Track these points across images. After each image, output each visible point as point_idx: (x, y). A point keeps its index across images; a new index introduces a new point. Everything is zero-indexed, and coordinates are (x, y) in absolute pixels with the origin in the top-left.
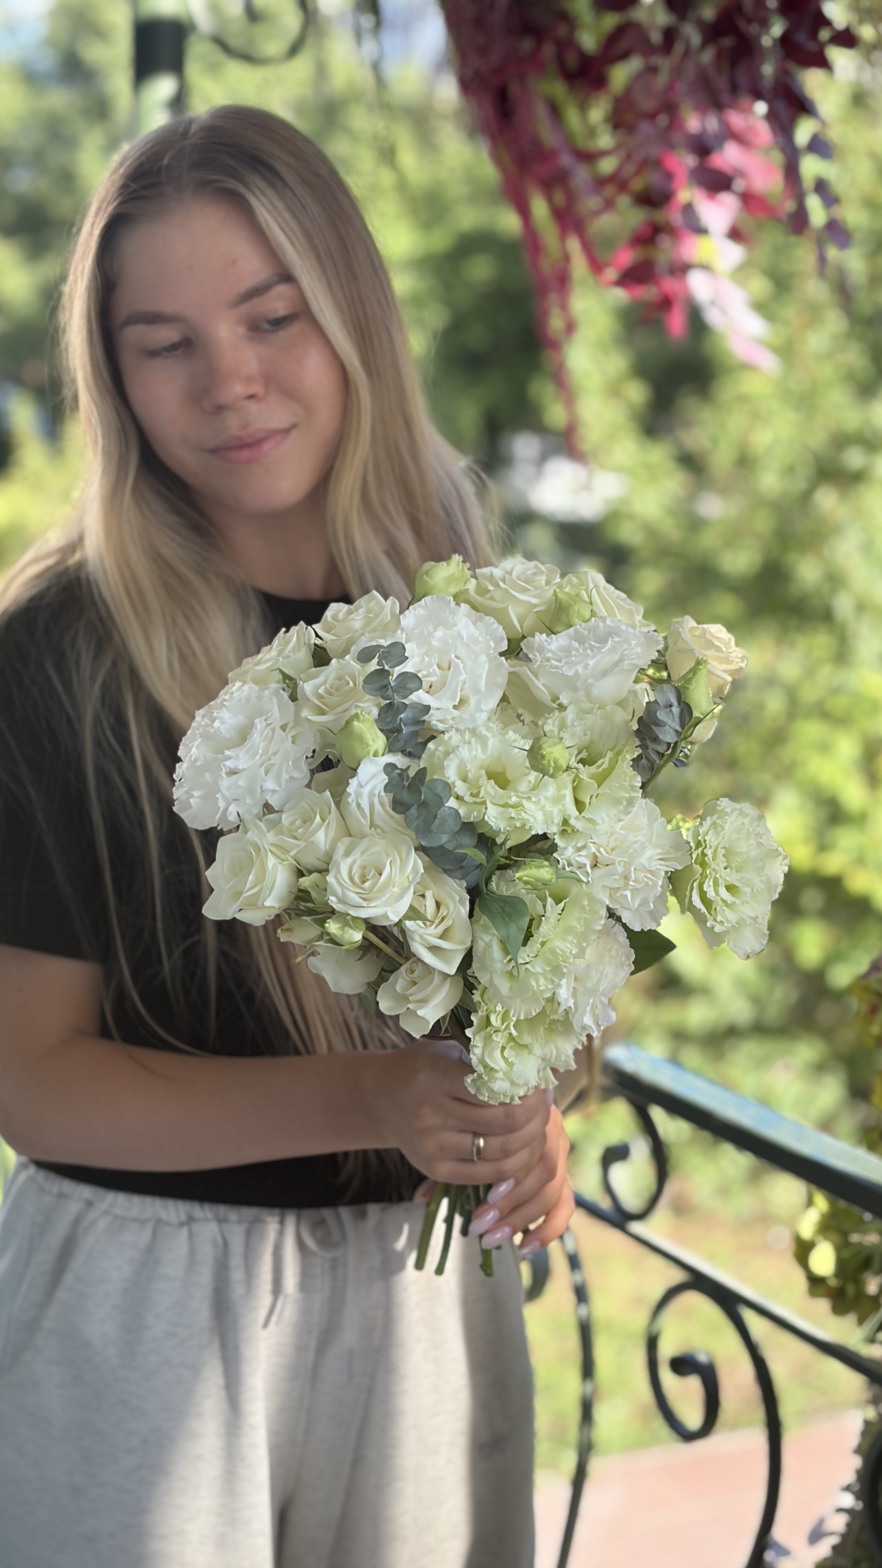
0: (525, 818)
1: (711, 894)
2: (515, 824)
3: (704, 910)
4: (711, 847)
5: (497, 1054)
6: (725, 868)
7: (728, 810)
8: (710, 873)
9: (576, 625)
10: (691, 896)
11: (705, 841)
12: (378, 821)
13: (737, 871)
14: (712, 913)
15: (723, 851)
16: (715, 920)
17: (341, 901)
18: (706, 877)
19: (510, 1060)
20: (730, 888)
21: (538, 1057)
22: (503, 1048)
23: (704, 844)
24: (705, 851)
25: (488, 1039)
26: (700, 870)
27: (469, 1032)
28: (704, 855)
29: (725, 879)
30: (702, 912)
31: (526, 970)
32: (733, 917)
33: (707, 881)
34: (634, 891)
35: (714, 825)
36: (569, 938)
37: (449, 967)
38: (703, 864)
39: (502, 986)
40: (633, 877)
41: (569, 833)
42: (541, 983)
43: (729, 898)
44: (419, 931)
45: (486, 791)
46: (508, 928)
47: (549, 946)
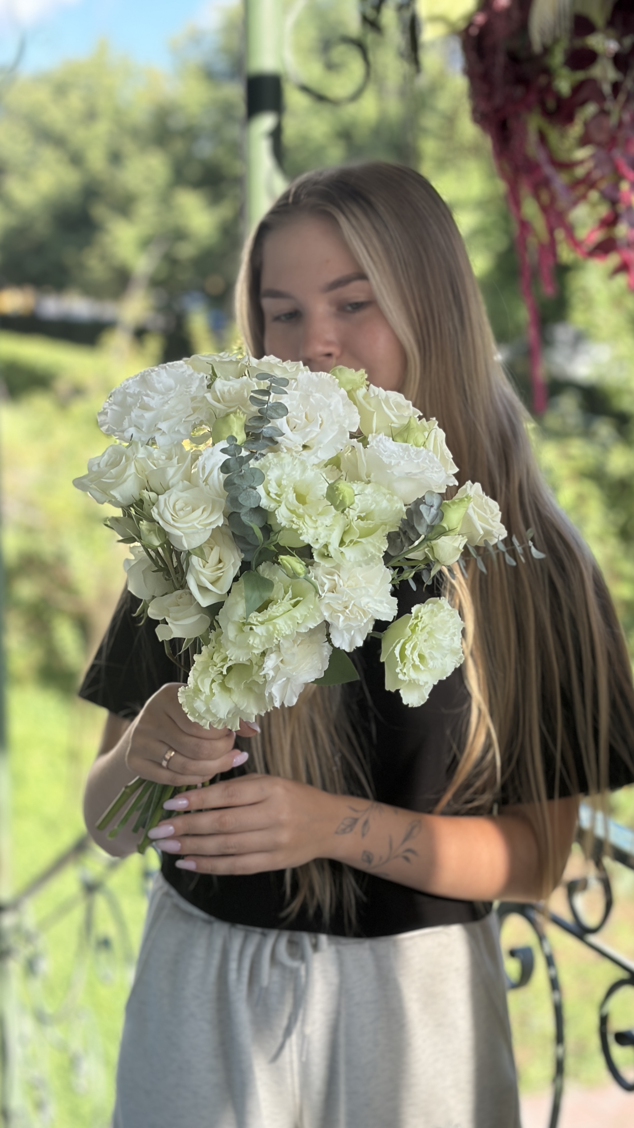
0: (301, 526)
1: (408, 652)
2: (292, 525)
3: (399, 659)
4: (423, 623)
5: (208, 682)
6: (424, 641)
7: (445, 607)
8: (414, 639)
10: (395, 647)
12: (210, 481)
13: (430, 647)
14: (403, 663)
15: (429, 630)
16: (401, 670)
17: (159, 514)
18: (410, 640)
19: (214, 691)
20: (421, 655)
21: (233, 702)
22: (213, 681)
23: (420, 618)
25: (204, 669)
26: (410, 633)
27: (196, 657)
28: (416, 625)
29: (421, 649)
30: (397, 660)
31: (251, 629)
32: (413, 674)
33: (410, 642)
34: (346, 618)
35: (432, 611)
36: (289, 623)
37: (205, 602)
38: (413, 631)
39: (231, 632)
40: (350, 608)
41: (326, 556)
42: (255, 642)
43: (417, 661)
44: (198, 568)
45: (286, 497)
46: (256, 595)
47: (274, 621)
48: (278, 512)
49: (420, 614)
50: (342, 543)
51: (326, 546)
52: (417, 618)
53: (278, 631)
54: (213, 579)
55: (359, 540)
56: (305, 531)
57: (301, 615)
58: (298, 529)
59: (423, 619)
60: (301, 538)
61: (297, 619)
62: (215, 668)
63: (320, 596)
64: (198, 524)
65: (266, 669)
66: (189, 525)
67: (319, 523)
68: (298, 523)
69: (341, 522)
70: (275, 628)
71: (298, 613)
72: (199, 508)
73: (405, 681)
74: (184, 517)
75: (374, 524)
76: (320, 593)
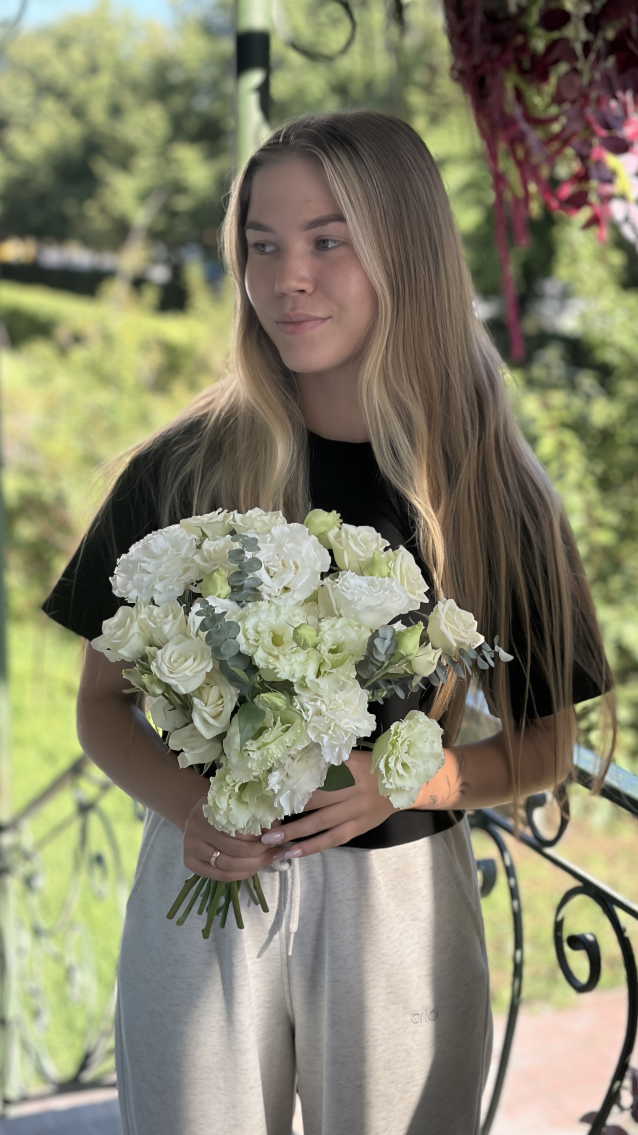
0: (277, 665)
1: (391, 765)
3: (384, 772)
4: (402, 738)
5: (224, 799)
6: (406, 753)
7: (421, 721)
8: (396, 752)
9: (374, 576)
10: (380, 761)
11: (400, 733)
13: (412, 757)
14: (389, 775)
15: (408, 743)
16: (388, 780)
17: (157, 668)
18: (393, 754)
19: (231, 806)
20: (404, 765)
21: (250, 813)
22: (229, 799)
23: (399, 734)
24: (398, 739)
25: (220, 788)
26: (391, 748)
27: (211, 779)
28: (396, 740)
29: (403, 760)
30: (382, 773)
31: (249, 755)
32: (399, 783)
33: (392, 756)
34: (331, 738)
35: (410, 726)
36: (280, 747)
37: (208, 735)
38: (394, 746)
39: (234, 759)
40: (332, 729)
41: (304, 686)
42: (254, 765)
43: (401, 771)
44: (200, 707)
45: (263, 642)
46: (249, 726)
47: (267, 746)
48: (256, 656)
49: (398, 730)
50: (318, 674)
51: (304, 678)
52: (396, 733)
53: (270, 755)
54: (215, 713)
55: (331, 671)
56: (281, 669)
57: (290, 739)
58: (275, 669)
59: (401, 734)
60: (278, 676)
61: (286, 743)
62: (228, 788)
63: (306, 721)
64: (189, 672)
65: (271, 785)
66: (182, 675)
67: (293, 660)
68: (273, 664)
69: (315, 657)
70: (268, 752)
71: (288, 738)
72: (190, 657)
73: (393, 789)
74: (178, 667)
75: (341, 657)
76: (305, 717)
